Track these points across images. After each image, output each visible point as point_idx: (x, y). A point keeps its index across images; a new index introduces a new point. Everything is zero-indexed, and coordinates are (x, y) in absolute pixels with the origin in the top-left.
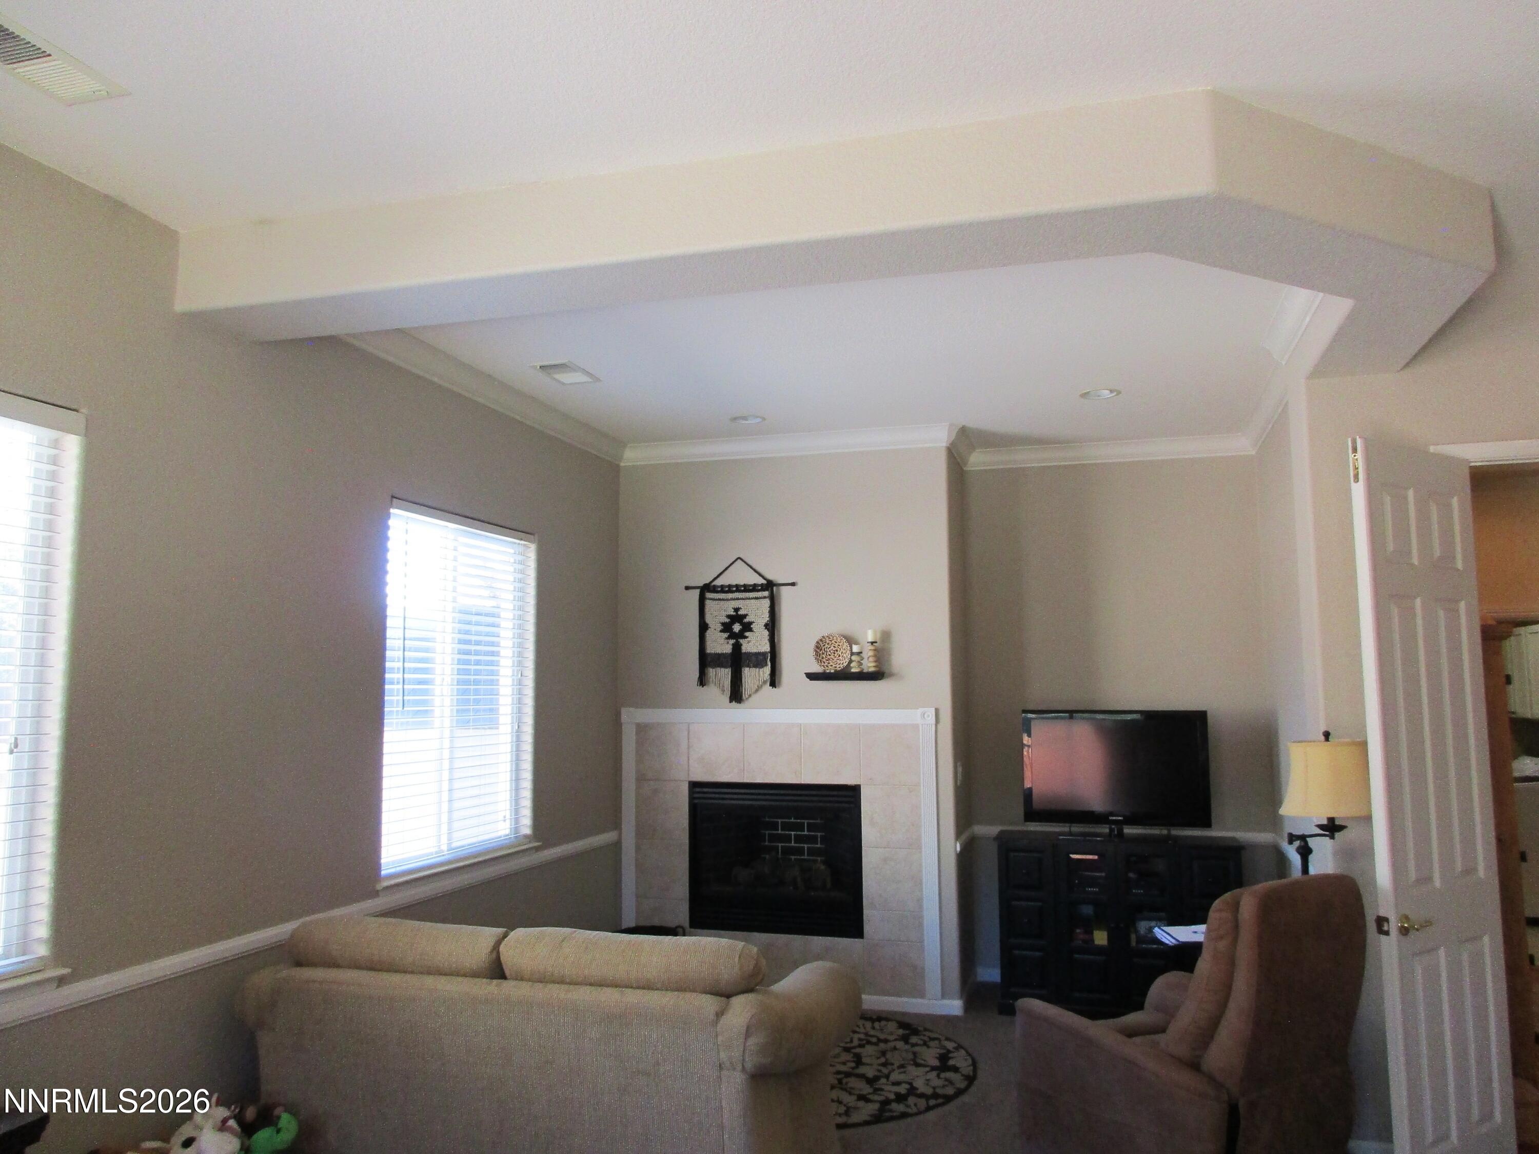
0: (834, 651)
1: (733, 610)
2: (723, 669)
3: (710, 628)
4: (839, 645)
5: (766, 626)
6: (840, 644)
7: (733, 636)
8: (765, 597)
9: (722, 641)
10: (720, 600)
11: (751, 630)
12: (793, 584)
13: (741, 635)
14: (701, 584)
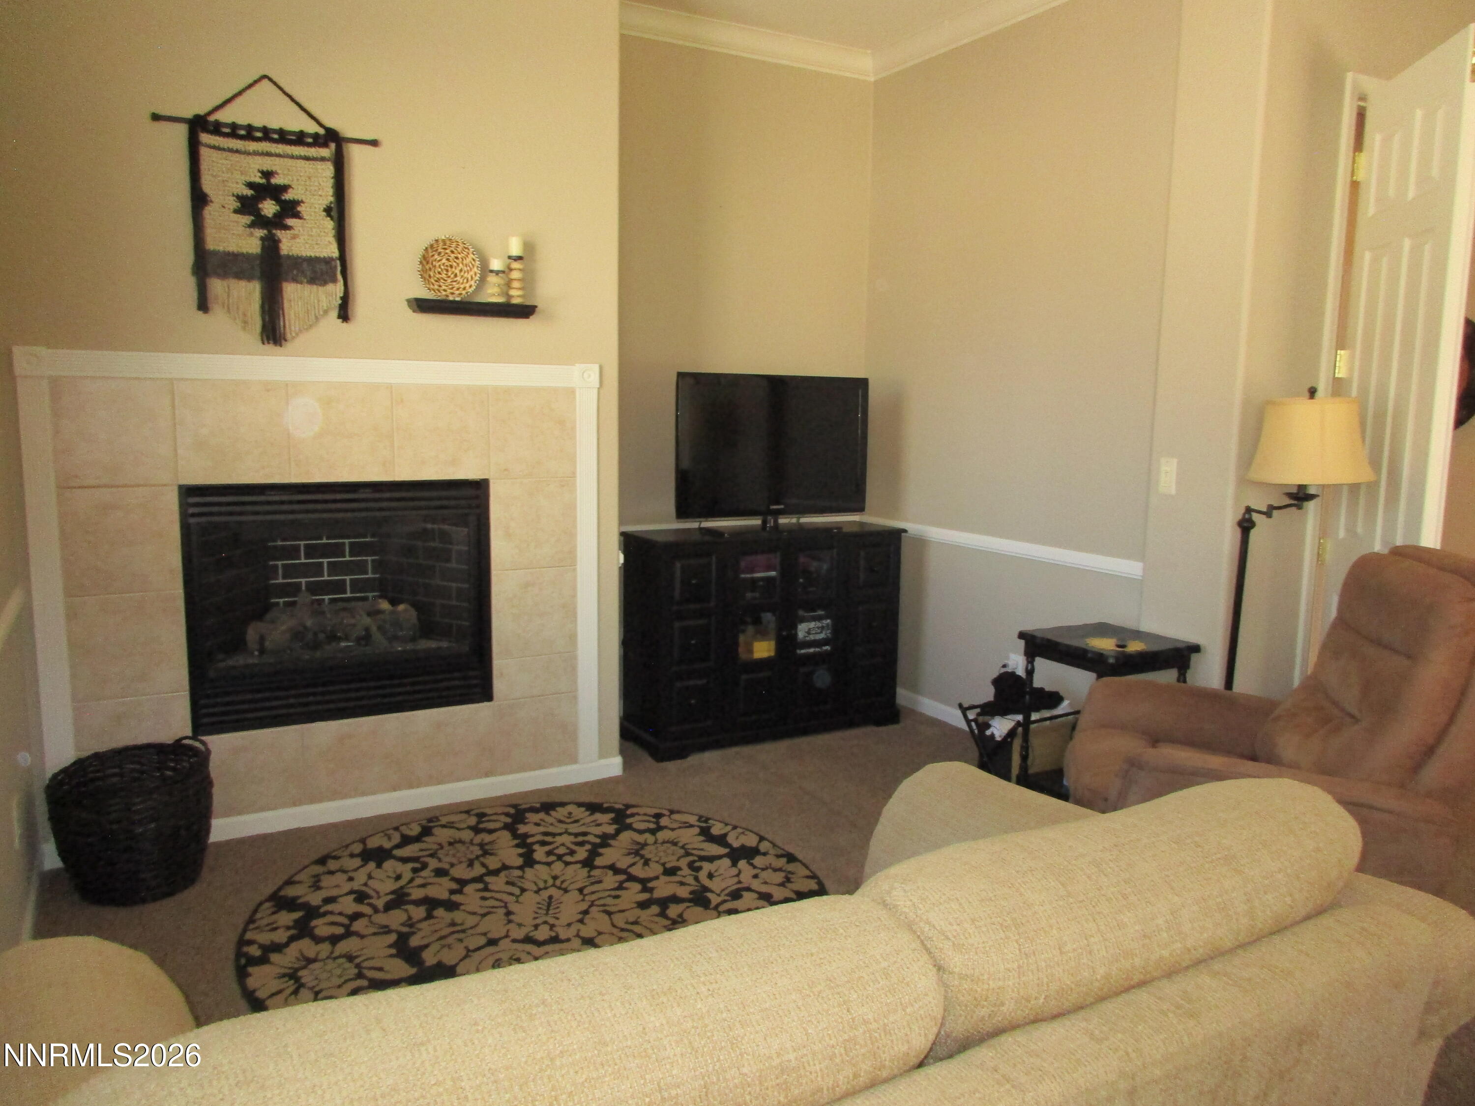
0: (447, 266)
1: (260, 175)
2: (243, 284)
3: (211, 202)
4: (457, 258)
5: (328, 211)
6: (459, 256)
7: (260, 221)
8: (323, 159)
9: (240, 230)
10: (231, 150)
11: (297, 215)
12: (374, 143)
13: (277, 222)
14: (189, 114)
